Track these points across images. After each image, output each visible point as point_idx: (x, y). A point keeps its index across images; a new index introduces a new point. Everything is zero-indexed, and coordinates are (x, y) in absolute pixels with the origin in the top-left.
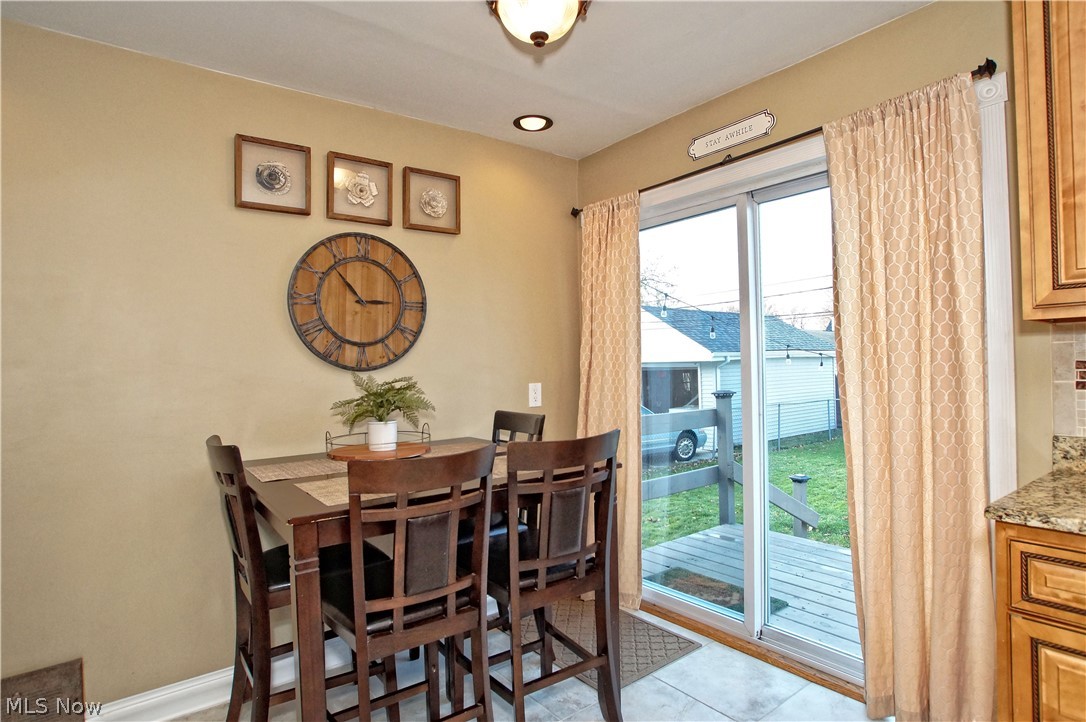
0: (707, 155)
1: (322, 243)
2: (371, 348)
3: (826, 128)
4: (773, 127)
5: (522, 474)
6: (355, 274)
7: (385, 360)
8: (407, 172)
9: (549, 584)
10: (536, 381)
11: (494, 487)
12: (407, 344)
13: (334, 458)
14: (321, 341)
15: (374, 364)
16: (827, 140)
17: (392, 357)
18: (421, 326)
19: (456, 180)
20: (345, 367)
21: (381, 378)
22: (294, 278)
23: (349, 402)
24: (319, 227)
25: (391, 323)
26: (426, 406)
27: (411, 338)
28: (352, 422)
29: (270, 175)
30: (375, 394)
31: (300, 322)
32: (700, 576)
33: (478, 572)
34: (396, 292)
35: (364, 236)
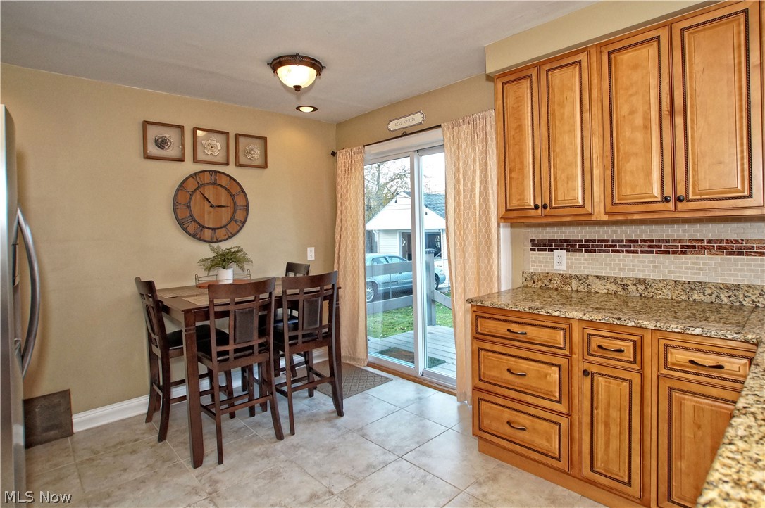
0: (396, 130)
1: (191, 176)
2: (219, 231)
3: (442, 125)
4: (424, 120)
5: (289, 292)
6: (209, 192)
7: (227, 237)
8: (237, 136)
9: (303, 342)
10: (311, 246)
11: (276, 297)
12: (238, 228)
13: (200, 287)
14: (192, 227)
15: (220, 239)
16: (443, 131)
17: (230, 235)
18: (246, 218)
19: (265, 139)
20: (205, 241)
21: (225, 246)
22: (176, 195)
23: (207, 259)
24: (189, 168)
25: (229, 217)
26: (248, 261)
27: (240, 225)
28: (209, 269)
29: (162, 141)
30: (221, 255)
31: (180, 218)
32: (405, 351)
33: (269, 335)
34: (232, 201)
35: (214, 171)
